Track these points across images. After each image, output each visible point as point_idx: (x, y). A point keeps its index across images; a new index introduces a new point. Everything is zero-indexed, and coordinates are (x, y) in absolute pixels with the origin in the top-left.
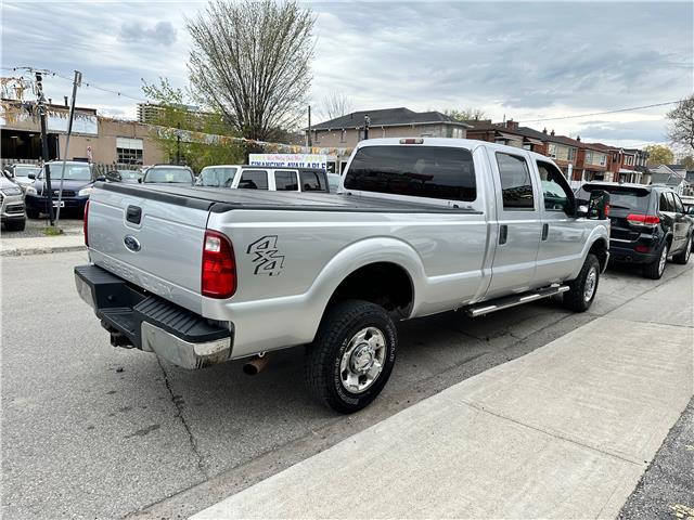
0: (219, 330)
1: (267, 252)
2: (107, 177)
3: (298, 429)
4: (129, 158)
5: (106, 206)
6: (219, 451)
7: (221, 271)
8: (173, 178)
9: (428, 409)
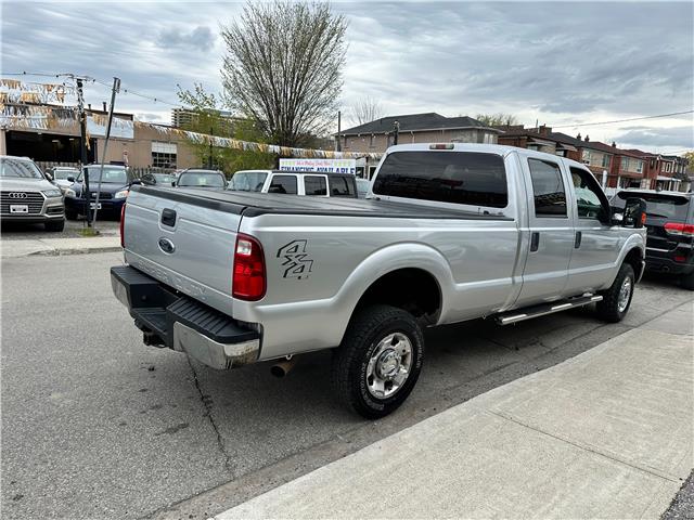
0: (248, 331)
1: (297, 256)
2: (141, 180)
3: (324, 433)
4: (164, 162)
5: (142, 208)
6: (246, 452)
7: (252, 274)
8: (206, 182)
9: (455, 417)
